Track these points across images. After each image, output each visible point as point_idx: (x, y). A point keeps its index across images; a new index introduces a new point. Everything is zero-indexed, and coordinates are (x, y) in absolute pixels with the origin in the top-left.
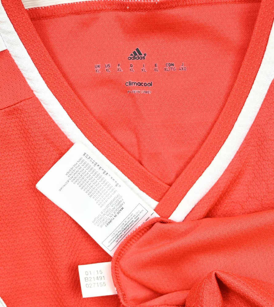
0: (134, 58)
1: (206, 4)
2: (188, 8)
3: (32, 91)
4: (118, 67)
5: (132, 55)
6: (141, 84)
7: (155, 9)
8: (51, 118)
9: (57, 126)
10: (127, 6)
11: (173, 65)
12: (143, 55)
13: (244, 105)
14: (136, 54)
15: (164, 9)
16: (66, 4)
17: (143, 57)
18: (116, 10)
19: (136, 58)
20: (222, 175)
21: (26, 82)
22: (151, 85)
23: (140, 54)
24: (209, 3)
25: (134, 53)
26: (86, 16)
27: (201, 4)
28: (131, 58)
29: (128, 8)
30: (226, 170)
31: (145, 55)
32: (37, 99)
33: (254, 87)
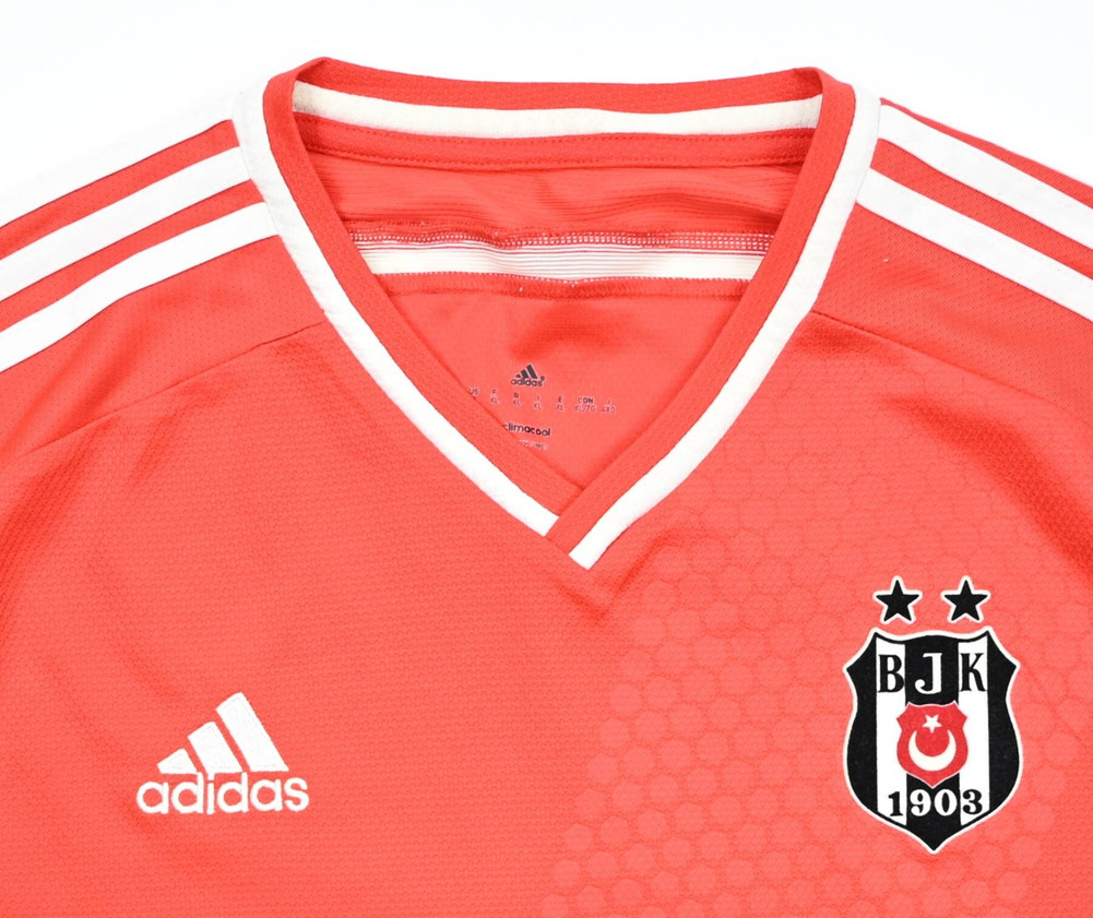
0: (523, 382)
1: (660, 295)
2: (627, 300)
3: (323, 311)
4: (492, 396)
5: (518, 376)
6: (530, 430)
7: (569, 297)
8: (357, 361)
9: (369, 375)
10: (520, 286)
11: (591, 401)
12: (539, 379)
13: (743, 355)
14: (525, 375)
15: (586, 298)
16: (414, 274)
17: (540, 383)
18: (502, 292)
19: (525, 383)
20: (686, 480)
21: (311, 295)
22: (548, 433)
23: (534, 376)
24: (666, 295)
25: (524, 372)
26: (447, 298)
27: (651, 295)
28: (516, 382)
29: (521, 289)
30: (695, 472)
31: (543, 378)
32: (331, 326)
33: (767, 324)
